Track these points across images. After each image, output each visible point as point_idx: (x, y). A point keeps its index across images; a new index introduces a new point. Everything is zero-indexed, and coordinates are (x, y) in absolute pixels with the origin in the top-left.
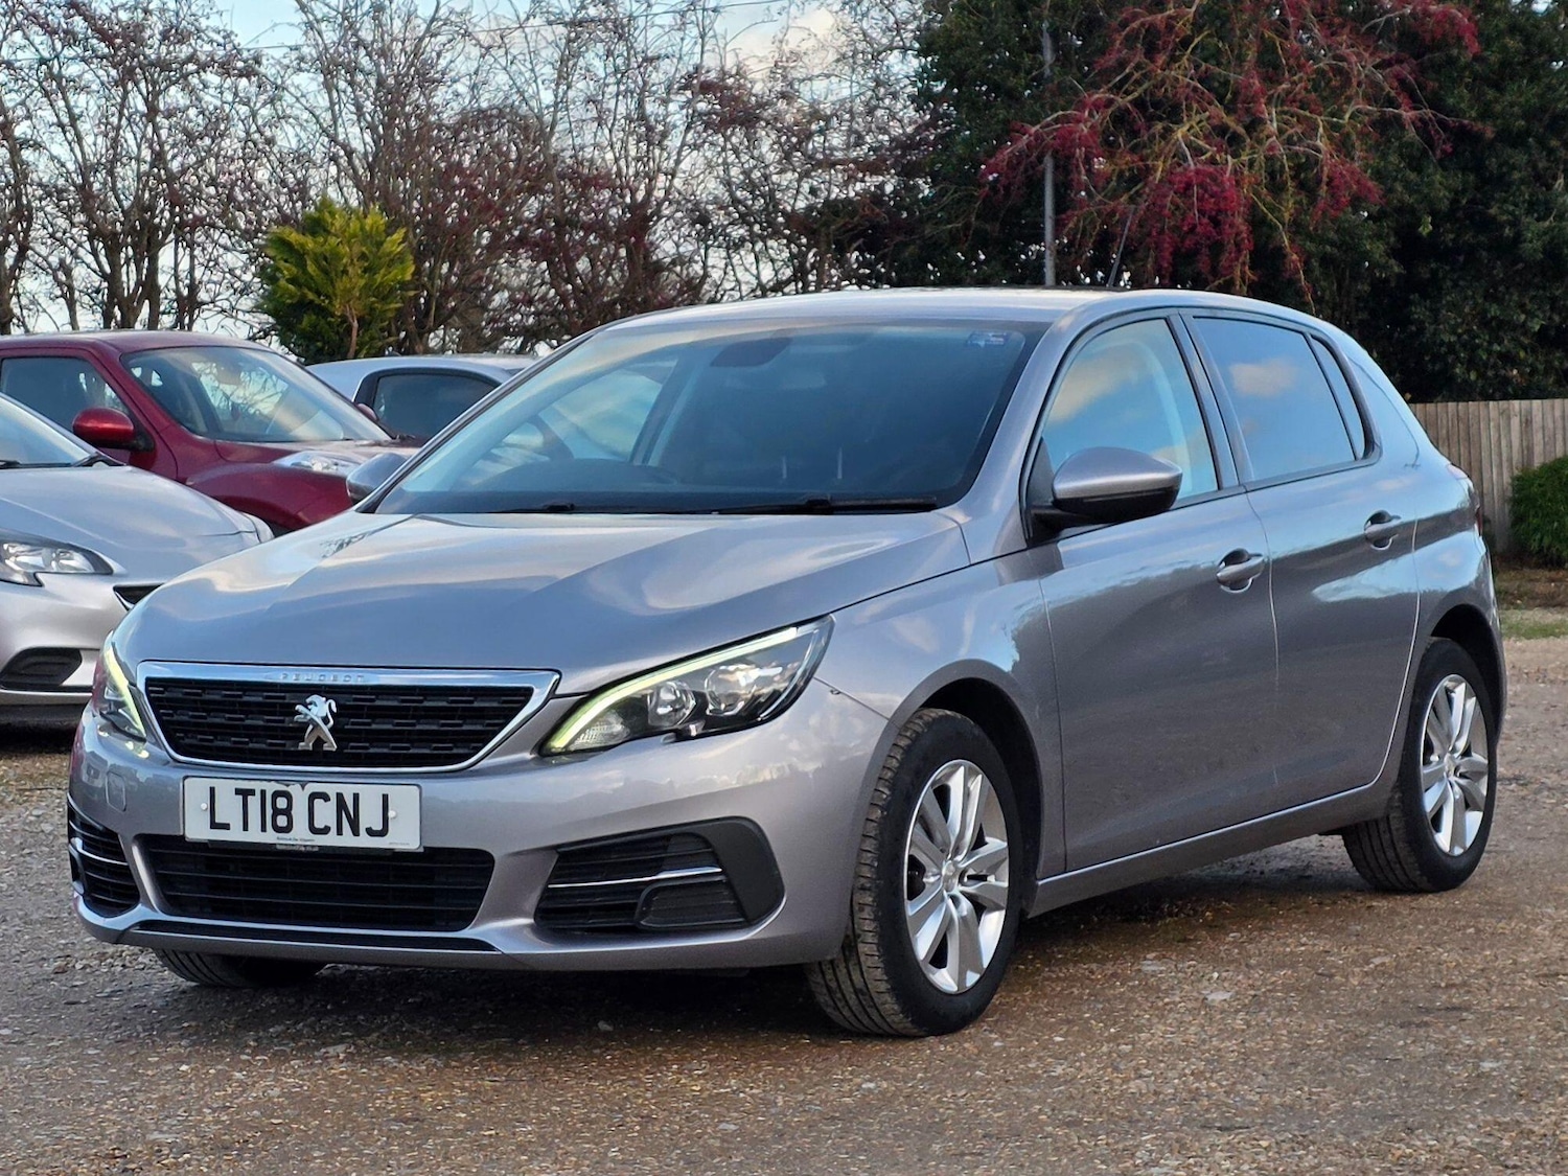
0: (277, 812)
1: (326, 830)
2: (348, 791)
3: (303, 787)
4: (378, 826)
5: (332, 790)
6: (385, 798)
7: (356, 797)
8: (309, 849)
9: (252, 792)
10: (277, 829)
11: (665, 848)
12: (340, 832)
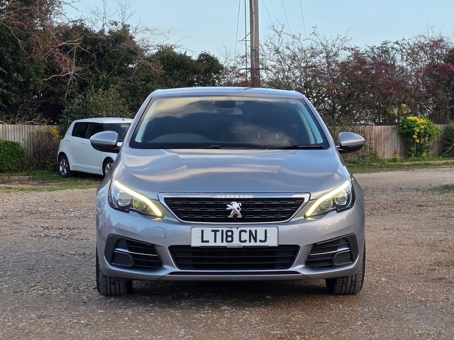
0: (227, 236)
1: (245, 241)
2: (253, 229)
3: (237, 229)
4: (263, 239)
5: (248, 229)
6: (266, 231)
7: (256, 231)
8: (239, 247)
9: (218, 231)
10: (227, 241)
11: (338, 243)
12: (250, 241)
